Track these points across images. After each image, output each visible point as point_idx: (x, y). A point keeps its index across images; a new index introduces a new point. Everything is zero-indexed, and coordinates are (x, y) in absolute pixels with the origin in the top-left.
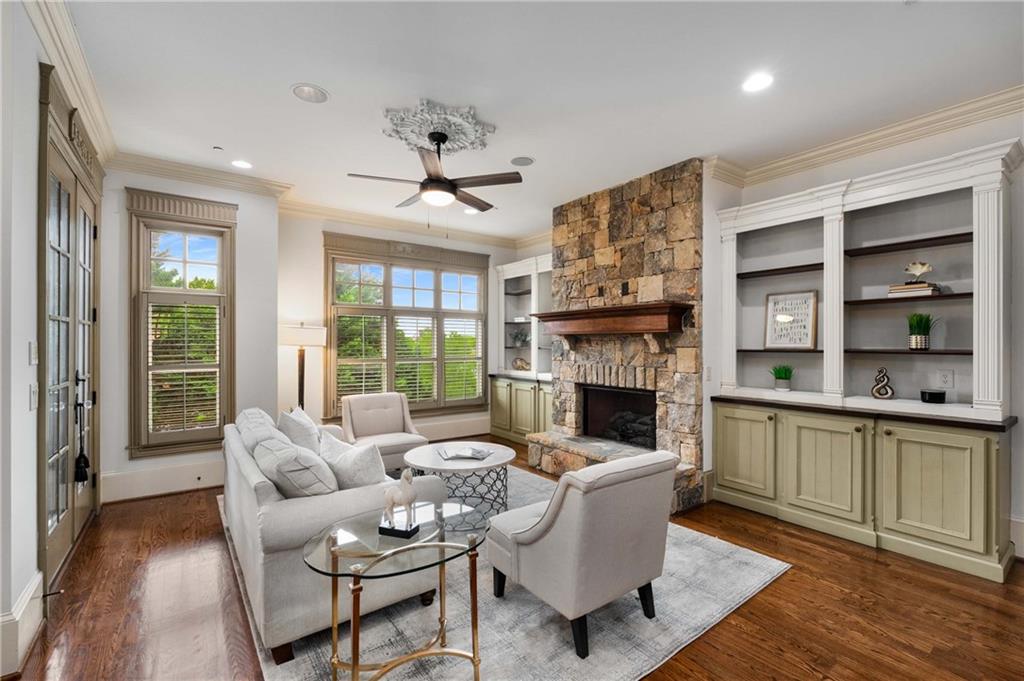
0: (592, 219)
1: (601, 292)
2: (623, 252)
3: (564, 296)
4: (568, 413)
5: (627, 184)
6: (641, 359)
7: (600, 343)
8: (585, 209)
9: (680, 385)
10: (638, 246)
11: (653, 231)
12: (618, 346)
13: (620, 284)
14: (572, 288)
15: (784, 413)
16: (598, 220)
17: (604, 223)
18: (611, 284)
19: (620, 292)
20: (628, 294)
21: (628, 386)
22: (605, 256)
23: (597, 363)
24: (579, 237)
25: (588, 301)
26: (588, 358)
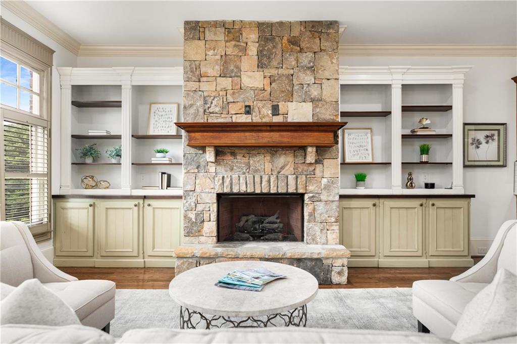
0: (239, 43)
1: (248, 110)
2: (272, 79)
3: (201, 110)
4: (206, 224)
5: (277, 23)
6: (292, 169)
7: (246, 155)
8: (229, 32)
9: (327, 187)
10: (287, 76)
11: (302, 67)
12: (268, 158)
13: (270, 106)
14: (212, 103)
15: (382, 200)
16: (245, 45)
17: (253, 50)
18: (260, 104)
19: (270, 112)
20: (278, 115)
21: (280, 192)
22: (253, 79)
23: (244, 173)
24: (222, 56)
25: (232, 117)
26: (232, 169)
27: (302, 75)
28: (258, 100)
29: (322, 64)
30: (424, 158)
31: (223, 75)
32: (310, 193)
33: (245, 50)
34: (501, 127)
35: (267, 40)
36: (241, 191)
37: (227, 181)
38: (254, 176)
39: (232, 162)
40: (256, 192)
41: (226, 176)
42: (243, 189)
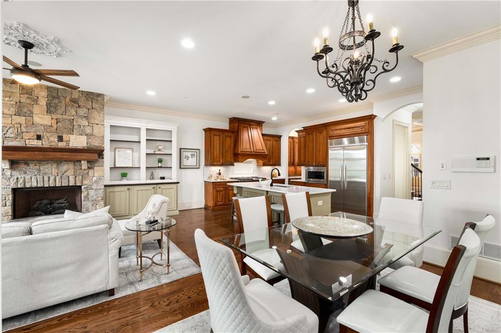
0: (31, 97)
1: (39, 138)
2: (58, 121)
6: (72, 172)
7: (37, 164)
8: (23, 89)
9: (96, 182)
10: (69, 120)
11: (80, 116)
12: (55, 166)
13: (56, 136)
14: (7, 131)
15: (132, 187)
16: (37, 98)
17: (43, 102)
18: (48, 135)
19: (56, 139)
20: (63, 141)
21: (63, 185)
22: (42, 119)
23: (35, 175)
24: (16, 103)
25: (25, 141)
26: (25, 173)
27: (80, 120)
28: (47, 132)
29: (93, 116)
30: (160, 165)
31: (18, 114)
32: (85, 185)
33: (36, 101)
34: (198, 151)
35: (54, 97)
36: (33, 186)
37: (21, 181)
38: (43, 177)
39: (26, 169)
40: (45, 186)
41: (20, 177)
42: (34, 184)
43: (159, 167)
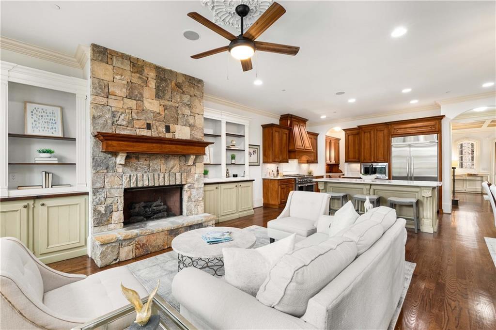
0: (142, 76)
1: (149, 127)
2: (165, 108)
3: (110, 122)
4: (114, 214)
5: (169, 70)
6: (178, 169)
7: (147, 159)
8: (134, 66)
9: (198, 180)
10: (175, 107)
11: (184, 104)
12: (163, 161)
13: (164, 126)
14: (119, 117)
15: (220, 185)
16: (146, 79)
17: (152, 84)
18: (157, 124)
19: (164, 130)
20: (170, 132)
21: (171, 184)
22: (152, 105)
23: (146, 172)
24: (128, 82)
25: (136, 130)
26: (136, 170)
27: (184, 109)
28: (156, 120)
29: (195, 104)
30: (233, 161)
31: (129, 97)
32: (189, 183)
33: (146, 82)
34: (258, 147)
35: (162, 80)
36: (145, 186)
37: (134, 179)
38: (154, 174)
39: (137, 164)
40: (156, 185)
41: (132, 175)
42: (146, 184)
43: (232, 164)
